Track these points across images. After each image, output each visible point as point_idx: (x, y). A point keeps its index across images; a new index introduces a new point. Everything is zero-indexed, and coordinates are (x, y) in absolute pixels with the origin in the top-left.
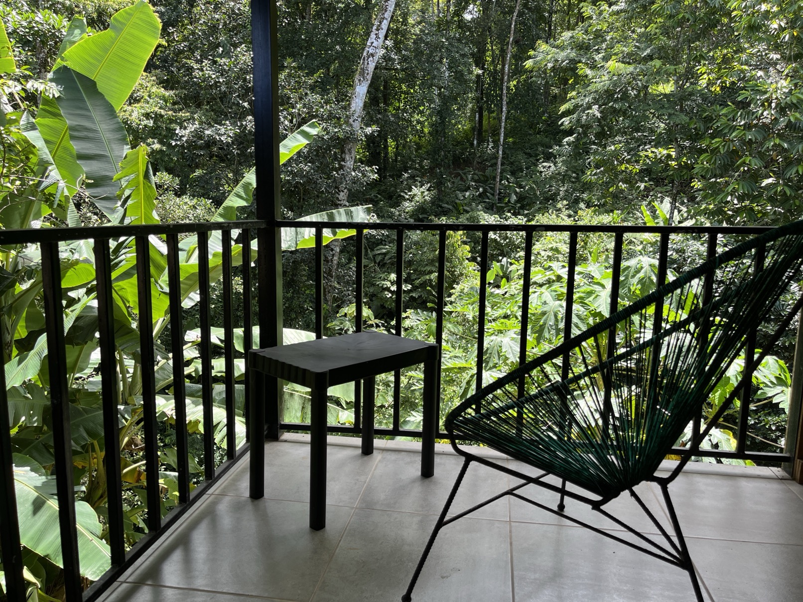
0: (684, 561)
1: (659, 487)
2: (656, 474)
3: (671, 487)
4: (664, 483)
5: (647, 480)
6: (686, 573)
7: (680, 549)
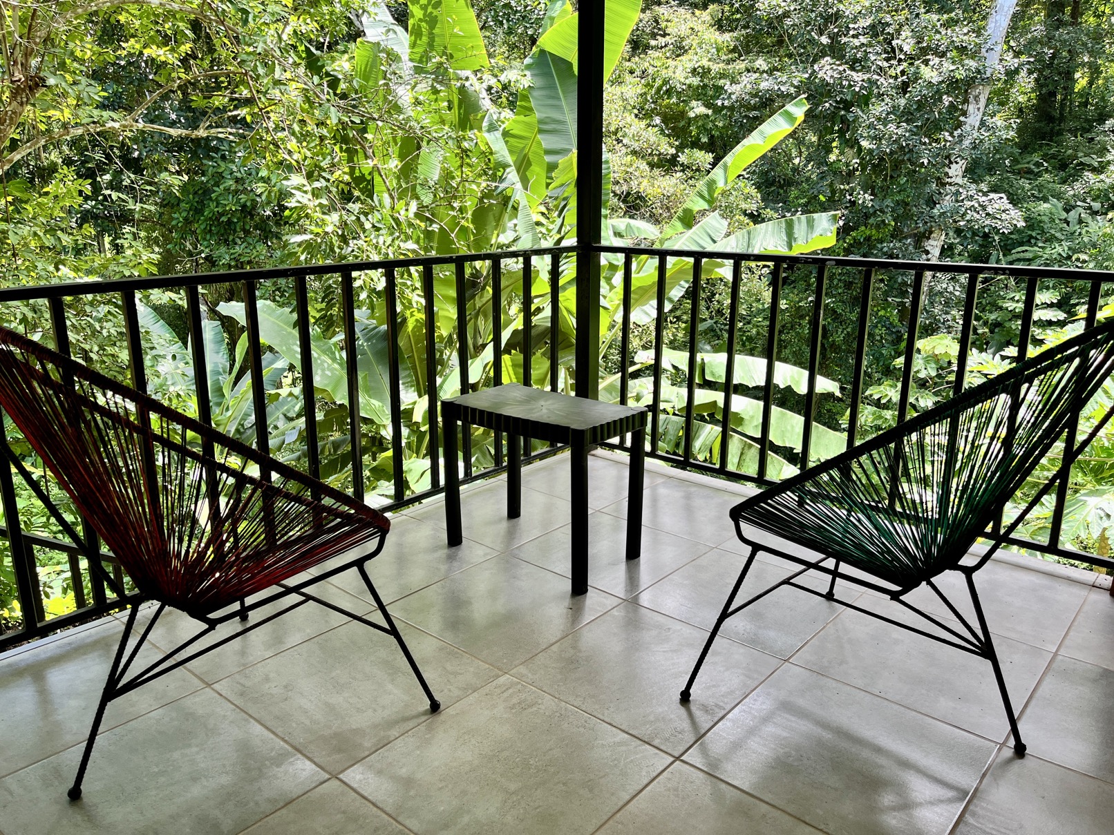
0: (986, 650)
1: (964, 576)
2: (961, 562)
3: (975, 576)
4: (968, 572)
5: (951, 569)
6: (989, 663)
7: (983, 639)
